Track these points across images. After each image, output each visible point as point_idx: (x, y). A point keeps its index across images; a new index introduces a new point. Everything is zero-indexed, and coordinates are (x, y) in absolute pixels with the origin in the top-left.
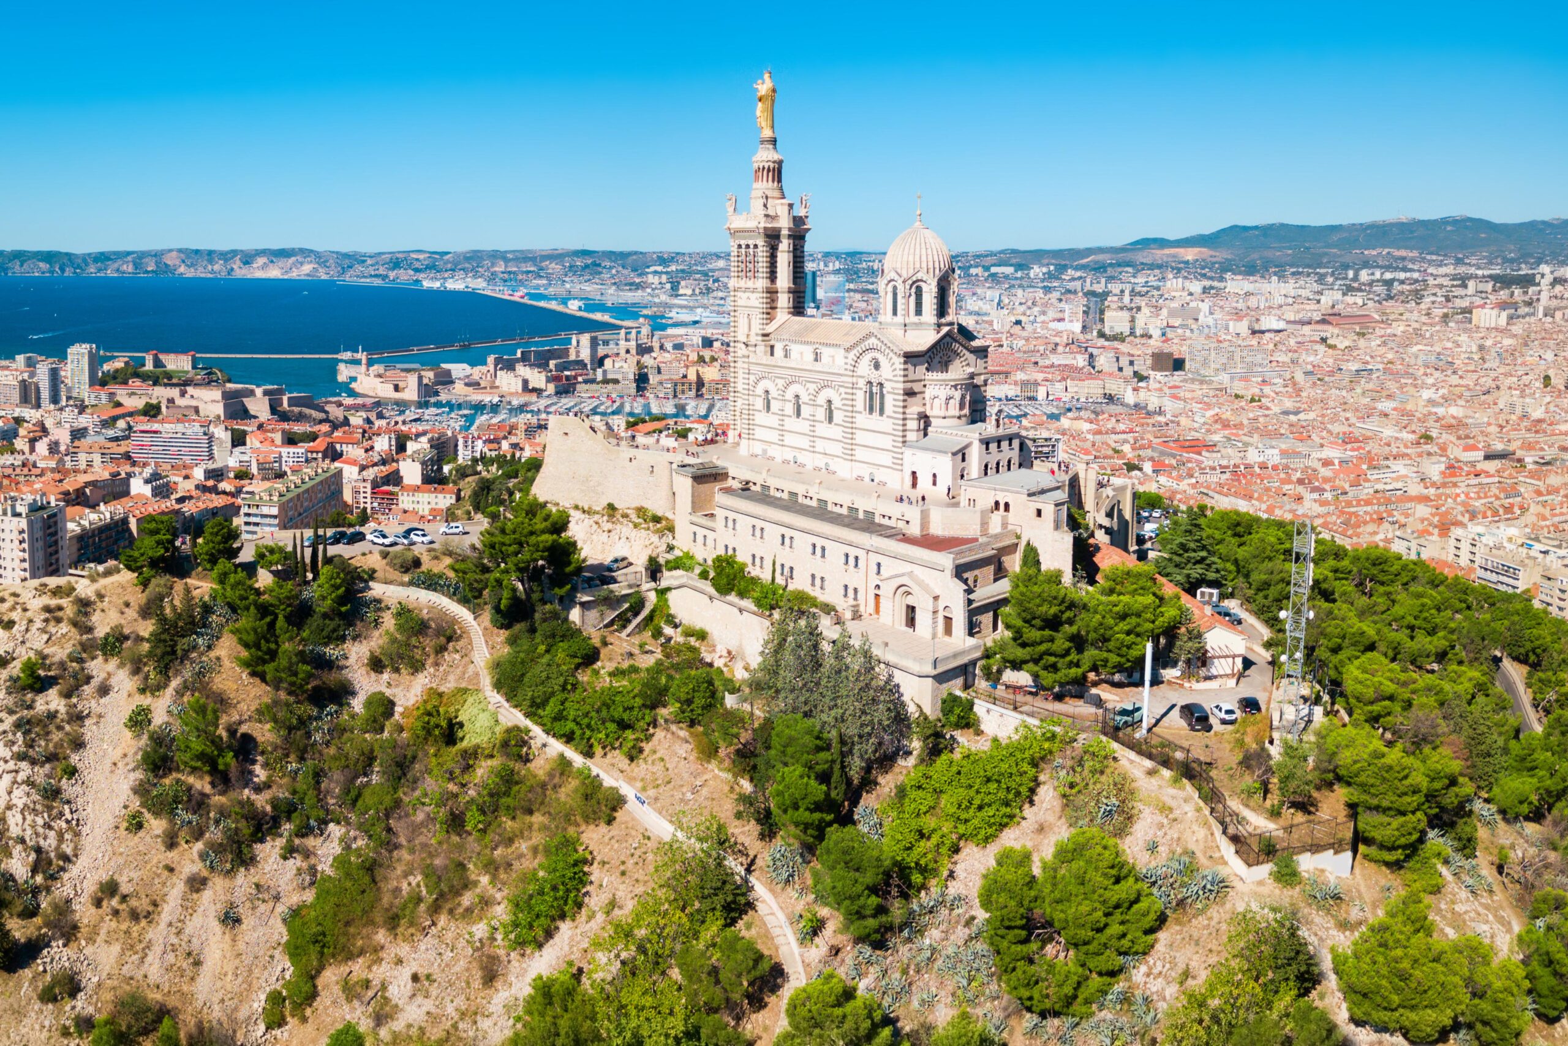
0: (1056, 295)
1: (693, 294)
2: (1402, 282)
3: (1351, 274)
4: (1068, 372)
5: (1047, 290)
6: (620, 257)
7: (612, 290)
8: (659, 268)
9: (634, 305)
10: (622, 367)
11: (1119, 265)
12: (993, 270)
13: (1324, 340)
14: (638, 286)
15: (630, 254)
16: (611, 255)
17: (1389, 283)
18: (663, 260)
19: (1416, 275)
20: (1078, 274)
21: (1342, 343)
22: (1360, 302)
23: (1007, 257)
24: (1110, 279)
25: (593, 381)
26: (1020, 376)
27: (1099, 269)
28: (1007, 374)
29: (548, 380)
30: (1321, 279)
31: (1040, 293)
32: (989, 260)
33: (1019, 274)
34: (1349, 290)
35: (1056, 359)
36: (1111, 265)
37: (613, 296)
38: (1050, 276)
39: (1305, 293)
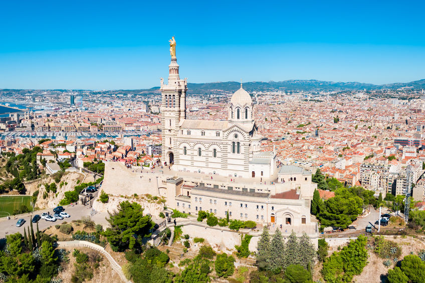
0: (135, 102)
1: (39, 101)
2: (221, 98)
3: (208, 96)
4: (147, 123)
5: (133, 101)
6: (17, 91)
7: (17, 100)
8: (29, 94)
9: (24, 104)
10: (27, 123)
11: (150, 94)
12: (118, 95)
13: (208, 113)
14: (24, 99)
15: (20, 90)
16: (14, 90)
17: (218, 98)
18: (29, 92)
19: (224, 96)
20: (140, 96)
21: (213, 114)
22: (213, 103)
23: (121, 92)
24: (149, 98)
25: (19, 127)
26: (135, 124)
27: (145, 95)
28: (132, 124)
29: (6, 127)
30: (201, 97)
31: (131, 102)
32: (117, 93)
33: (125, 96)
34: (209, 100)
35: (142, 120)
36: (148, 94)
37: (17, 102)
38: (133, 97)
39: (198, 101)
